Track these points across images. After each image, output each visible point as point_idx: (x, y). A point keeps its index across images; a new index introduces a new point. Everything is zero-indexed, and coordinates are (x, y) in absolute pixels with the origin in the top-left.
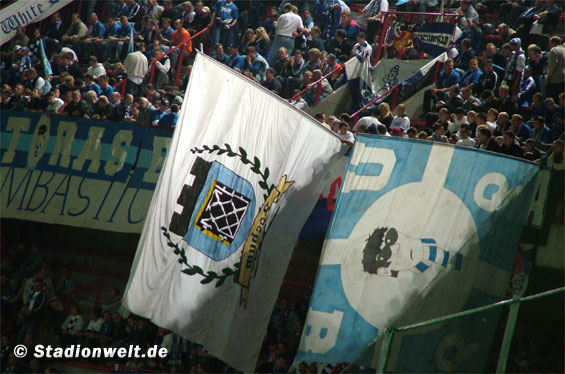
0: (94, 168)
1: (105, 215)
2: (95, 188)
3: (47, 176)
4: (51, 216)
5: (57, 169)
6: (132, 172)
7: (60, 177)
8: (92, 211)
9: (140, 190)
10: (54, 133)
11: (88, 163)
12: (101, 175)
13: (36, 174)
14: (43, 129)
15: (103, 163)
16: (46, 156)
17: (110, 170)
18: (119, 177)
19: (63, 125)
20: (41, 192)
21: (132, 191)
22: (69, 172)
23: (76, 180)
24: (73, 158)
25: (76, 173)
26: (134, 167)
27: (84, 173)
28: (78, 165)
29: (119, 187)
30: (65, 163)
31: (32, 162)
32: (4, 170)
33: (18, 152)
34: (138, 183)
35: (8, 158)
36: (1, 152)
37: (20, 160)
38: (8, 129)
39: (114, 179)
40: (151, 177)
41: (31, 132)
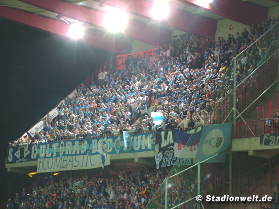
0: (78, 153)
1: (84, 164)
2: (80, 158)
3: (66, 157)
4: (69, 168)
5: (68, 155)
7: (69, 157)
8: (80, 164)
9: (92, 156)
10: (65, 145)
11: (76, 152)
12: (80, 154)
13: (63, 157)
14: (62, 145)
15: (80, 151)
16: (64, 152)
17: (82, 152)
19: (68, 143)
20: (65, 162)
21: (90, 157)
22: (72, 155)
23: (74, 157)
24: (72, 151)
25: (74, 155)
26: (89, 150)
27: (76, 155)
28: (74, 153)
29: (86, 156)
30: (70, 153)
31: (61, 154)
32: (54, 158)
33: (57, 153)
34: (91, 154)
35: (55, 155)
36: (52, 154)
37: (58, 155)
38: (53, 147)
39: (84, 154)
40: (94, 152)
41: (59, 146)
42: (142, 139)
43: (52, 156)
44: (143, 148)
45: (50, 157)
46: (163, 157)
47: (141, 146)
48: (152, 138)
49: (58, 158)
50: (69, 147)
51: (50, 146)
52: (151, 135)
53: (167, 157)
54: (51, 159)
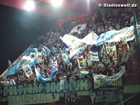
0: (37, 92)
2: (38, 96)
3: (28, 95)
4: (31, 103)
5: (30, 94)
6: (44, 91)
7: (31, 95)
8: (39, 100)
9: (47, 94)
10: (28, 87)
11: (35, 91)
12: (38, 93)
13: (26, 95)
14: (25, 87)
15: (38, 90)
16: (27, 92)
17: (40, 91)
18: (42, 92)
19: (29, 85)
20: (28, 98)
21: (45, 95)
22: (32, 94)
23: (34, 95)
24: (32, 91)
25: (34, 93)
26: (44, 90)
27: (35, 93)
28: (34, 92)
30: (31, 92)
31: (25, 93)
32: (20, 96)
33: (22, 92)
34: (46, 93)
35: (20, 93)
36: (19, 93)
37: (22, 93)
38: (19, 88)
39: (41, 93)
40: (48, 91)
41: (23, 87)
42: (80, 82)
43: (18, 94)
44: (82, 89)
45: (17, 95)
46: (96, 95)
47: (80, 87)
48: (88, 82)
49: (23, 96)
50: (30, 88)
51: (17, 87)
52: (87, 80)
53: (99, 96)
54: (18, 96)
